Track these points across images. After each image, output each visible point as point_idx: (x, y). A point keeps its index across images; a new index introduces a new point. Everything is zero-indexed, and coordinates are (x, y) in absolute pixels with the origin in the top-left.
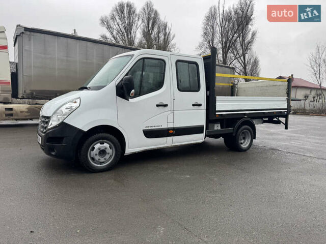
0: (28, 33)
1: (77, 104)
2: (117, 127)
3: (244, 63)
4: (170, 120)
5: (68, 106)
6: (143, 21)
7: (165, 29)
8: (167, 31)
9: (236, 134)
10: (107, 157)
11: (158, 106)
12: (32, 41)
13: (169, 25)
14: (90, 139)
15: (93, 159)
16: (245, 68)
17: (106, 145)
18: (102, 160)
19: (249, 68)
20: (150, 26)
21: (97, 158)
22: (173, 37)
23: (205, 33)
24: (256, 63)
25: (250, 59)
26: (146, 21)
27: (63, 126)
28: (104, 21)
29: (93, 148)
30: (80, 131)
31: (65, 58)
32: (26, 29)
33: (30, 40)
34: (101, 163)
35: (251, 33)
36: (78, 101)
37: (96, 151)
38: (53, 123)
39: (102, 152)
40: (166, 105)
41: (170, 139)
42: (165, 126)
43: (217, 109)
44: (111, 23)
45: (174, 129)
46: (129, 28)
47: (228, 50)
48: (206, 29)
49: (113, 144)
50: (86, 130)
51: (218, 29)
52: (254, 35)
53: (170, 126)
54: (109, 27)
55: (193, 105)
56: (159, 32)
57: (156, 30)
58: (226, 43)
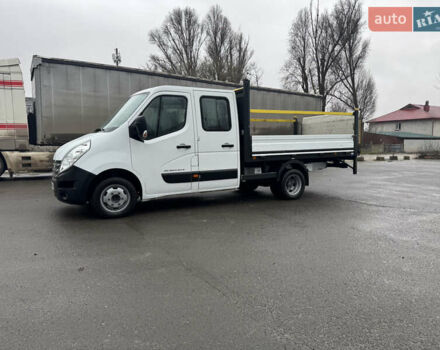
0: (47, 64)
1: (88, 147)
2: (131, 171)
3: (353, 88)
4: (195, 162)
5: (78, 149)
6: (208, 34)
7: (240, 43)
8: (243, 46)
9: (282, 179)
10: (121, 202)
11: (178, 147)
12: (52, 75)
13: (245, 38)
14: (103, 183)
15: (106, 204)
16: (354, 94)
17: (120, 190)
18: (116, 205)
19: (360, 93)
20: (218, 40)
21: (110, 203)
22: (252, 54)
23: (294, 48)
24: (370, 87)
25: (362, 82)
26: (212, 33)
27: (74, 169)
28: (153, 37)
29: (106, 193)
30: (90, 175)
31: (92, 93)
32: (45, 60)
33: (49, 73)
34: (115, 209)
35: (361, 43)
36: (88, 144)
37: (109, 196)
38: (64, 167)
39: (116, 197)
40: (188, 147)
41: (195, 184)
42: (188, 169)
43: (254, 150)
44: (164, 38)
45: (199, 173)
46: (188, 45)
47: (327, 70)
48: (294, 42)
49: (128, 189)
50: (97, 173)
51: (311, 41)
52: (365, 47)
53: (195, 169)
54: (162, 45)
55: (223, 146)
56: (231, 48)
57: (226, 45)
58: (323, 60)
